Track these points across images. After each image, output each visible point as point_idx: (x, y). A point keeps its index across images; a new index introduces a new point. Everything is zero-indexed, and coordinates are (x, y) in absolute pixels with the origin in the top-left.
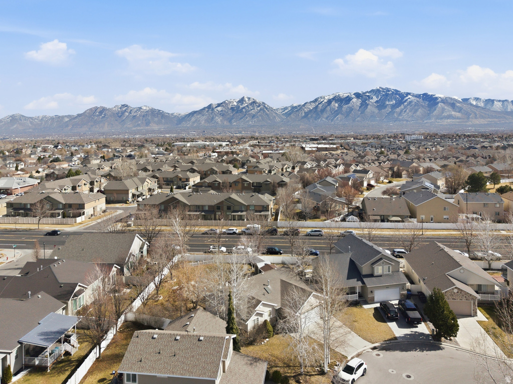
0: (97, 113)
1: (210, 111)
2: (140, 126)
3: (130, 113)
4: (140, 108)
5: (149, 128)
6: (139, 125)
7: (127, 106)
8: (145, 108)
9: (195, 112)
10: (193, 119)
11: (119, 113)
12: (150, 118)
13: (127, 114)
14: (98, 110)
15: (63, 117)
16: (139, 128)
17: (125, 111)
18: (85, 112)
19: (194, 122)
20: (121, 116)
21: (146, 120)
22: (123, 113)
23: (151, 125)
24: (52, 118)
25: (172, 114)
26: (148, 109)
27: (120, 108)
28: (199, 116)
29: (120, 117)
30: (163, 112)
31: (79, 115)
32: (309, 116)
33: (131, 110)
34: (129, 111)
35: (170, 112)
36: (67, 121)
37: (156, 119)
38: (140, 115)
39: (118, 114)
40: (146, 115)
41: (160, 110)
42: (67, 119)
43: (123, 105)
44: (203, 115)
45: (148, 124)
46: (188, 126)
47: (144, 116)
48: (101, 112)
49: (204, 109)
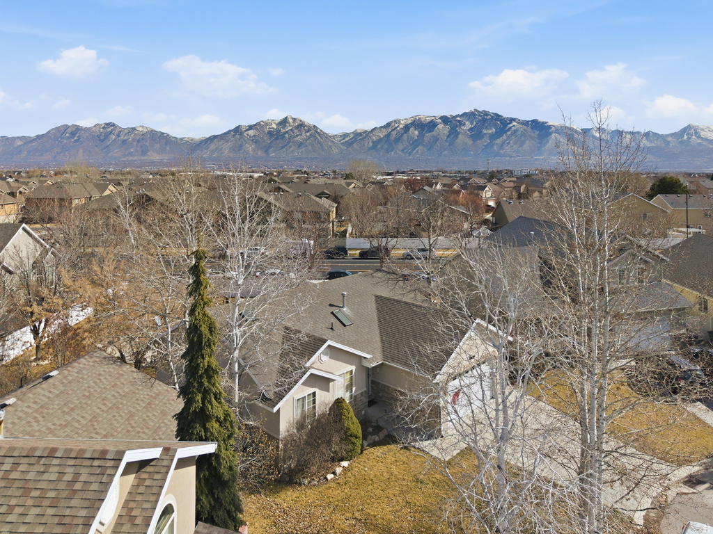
0: (67, 135)
1: (238, 136)
2: (133, 156)
3: (118, 135)
4: (134, 129)
5: (146, 158)
6: (130, 154)
7: (113, 125)
8: (141, 129)
9: (215, 137)
10: (212, 147)
11: (101, 135)
12: (147, 144)
13: (114, 137)
14: (69, 130)
15: (14, 139)
16: (130, 158)
17: (111, 132)
18: (49, 132)
19: (213, 152)
20: (104, 139)
21: (141, 147)
22: (107, 135)
23: (148, 153)
25: (182, 139)
26: (145, 130)
27: (103, 128)
28: (220, 143)
29: (102, 141)
30: (168, 135)
31: (38, 137)
32: (379, 146)
33: (120, 132)
34: (117, 132)
35: (179, 137)
36: (20, 145)
37: (157, 146)
38: (133, 140)
39: (99, 136)
40: (143, 139)
41: (163, 133)
42: (20, 143)
43: (107, 124)
44: (227, 142)
45: (144, 152)
46: (205, 156)
47: (139, 141)
48: (73, 134)
49: (229, 132)
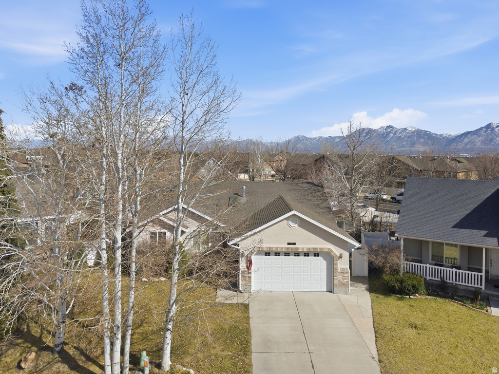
0: (364, 134)
1: (489, 131)
2: (404, 147)
3: (395, 134)
4: (406, 129)
5: (414, 149)
6: (403, 146)
7: (392, 127)
8: (410, 129)
9: (468, 133)
10: (466, 140)
11: (384, 134)
12: (415, 139)
13: (392, 135)
14: (365, 131)
15: (335, 138)
16: (403, 149)
17: (390, 132)
19: (467, 144)
20: (386, 136)
21: (411, 141)
22: (388, 134)
23: (416, 146)
24: (326, 139)
25: (441, 135)
26: (414, 130)
27: (385, 129)
28: (473, 137)
29: (385, 138)
30: (430, 133)
31: (348, 136)
33: (396, 131)
34: (394, 132)
35: (439, 133)
37: (422, 140)
38: (405, 136)
39: (383, 135)
40: (412, 136)
41: (427, 131)
42: (338, 140)
43: (388, 127)
44: (480, 136)
45: (413, 145)
46: (459, 147)
47: (409, 137)
48: (367, 133)
49: (481, 129)
